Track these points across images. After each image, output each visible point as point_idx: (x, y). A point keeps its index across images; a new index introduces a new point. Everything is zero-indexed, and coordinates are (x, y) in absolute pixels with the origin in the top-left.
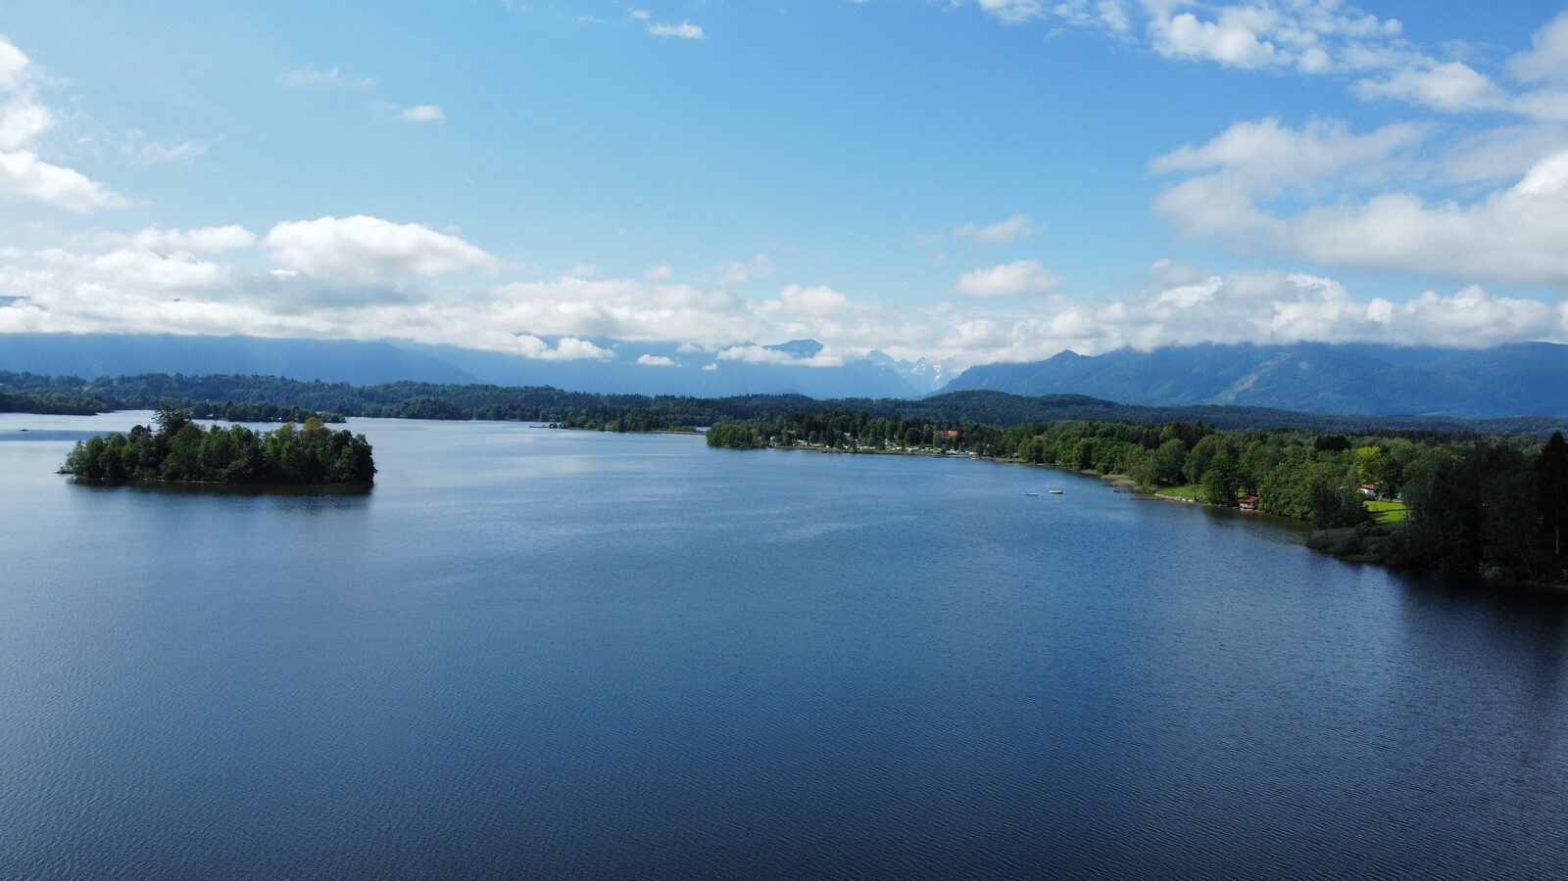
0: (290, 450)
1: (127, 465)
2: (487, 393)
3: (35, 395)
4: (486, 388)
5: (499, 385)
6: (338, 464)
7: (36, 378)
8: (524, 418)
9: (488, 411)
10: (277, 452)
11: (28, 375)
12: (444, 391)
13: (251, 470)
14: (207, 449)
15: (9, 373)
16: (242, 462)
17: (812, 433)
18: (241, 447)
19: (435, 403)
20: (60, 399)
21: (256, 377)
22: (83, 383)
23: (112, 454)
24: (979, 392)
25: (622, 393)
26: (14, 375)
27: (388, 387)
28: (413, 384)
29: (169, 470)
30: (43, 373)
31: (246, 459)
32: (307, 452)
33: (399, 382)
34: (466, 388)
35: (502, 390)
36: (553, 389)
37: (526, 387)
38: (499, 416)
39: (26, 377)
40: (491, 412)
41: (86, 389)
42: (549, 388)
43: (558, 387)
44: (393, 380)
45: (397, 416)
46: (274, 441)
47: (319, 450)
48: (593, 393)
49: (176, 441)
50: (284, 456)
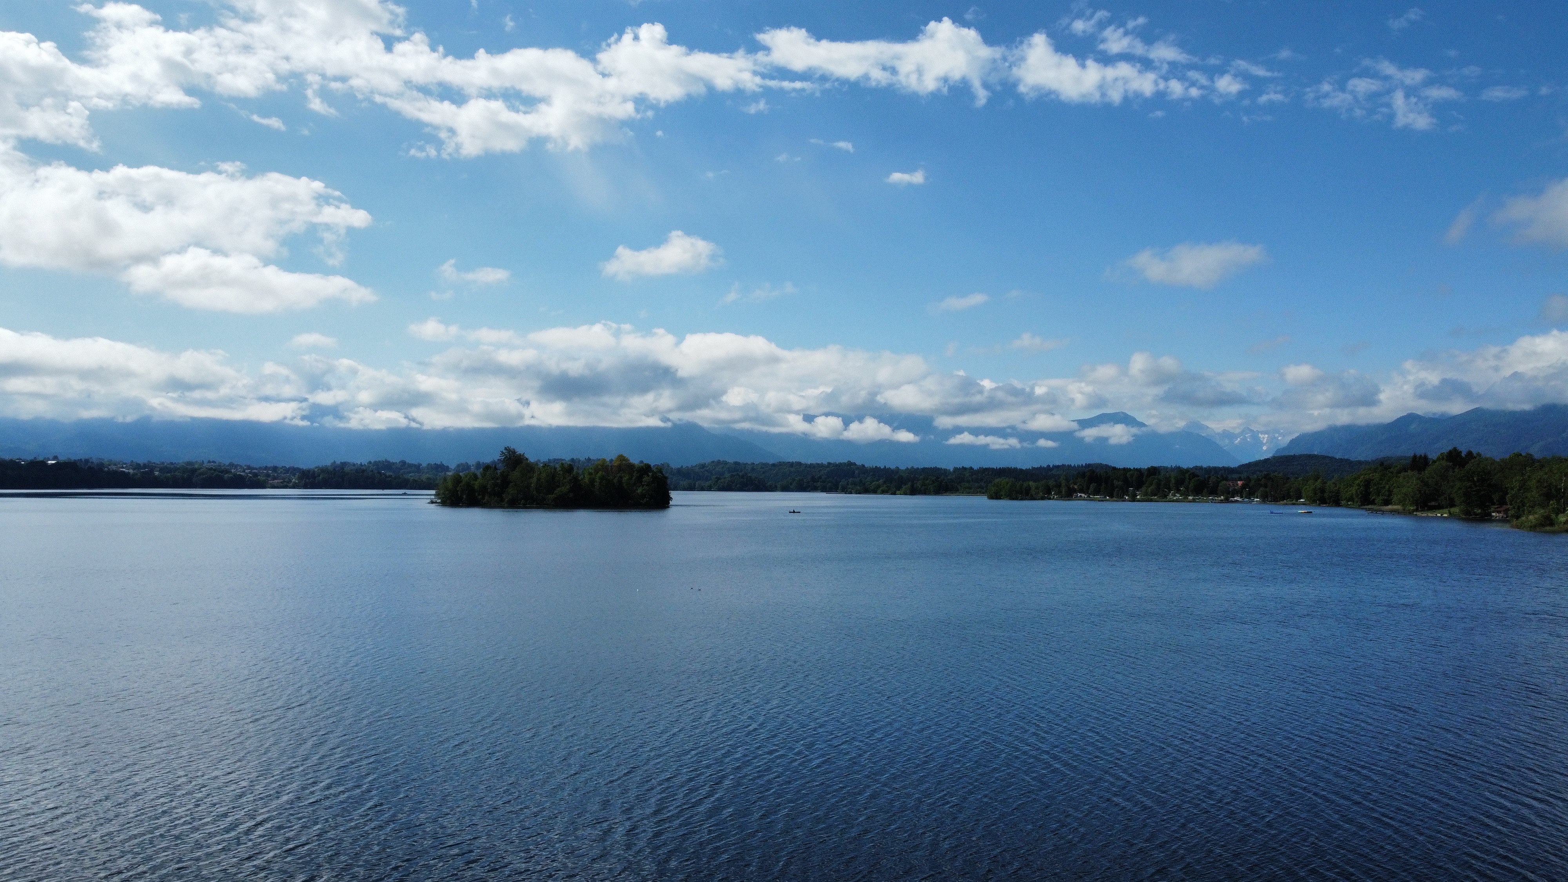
0: (602, 478)
1: (479, 495)
2: (792, 469)
3: (411, 476)
4: (791, 465)
5: (803, 461)
6: (639, 491)
7: (410, 466)
8: (824, 490)
9: (791, 484)
10: (592, 481)
11: (403, 463)
12: (753, 469)
13: (571, 495)
14: (539, 479)
15: (389, 462)
16: (565, 489)
17: (1093, 486)
18: (564, 478)
19: (742, 477)
20: (428, 479)
21: (589, 459)
22: (447, 469)
23: (468, 484)
24: (1301, 456)
25: (921, 466)
26: (394, 464)
27: (703, 466)
28: (726, 463)
29: (510, 497)
30: (415, 462)
31: (568, 487)
32: (615, 481)
33: (713, 462)
34: (774, 465)
35: (806, 466)
36: (855, 464)
37: (829, 464)
38: (802, 488)
39: (402, 466)
40: (794, 484)
41: (450, 474)
42: (850, 464)
43: (859, 463)
44: (707, 460)
45: (709, 489)
46: (590, 474)
47: (625, 479)
48: (893, 467)
49: (516, 474)
50: (597, 484)
